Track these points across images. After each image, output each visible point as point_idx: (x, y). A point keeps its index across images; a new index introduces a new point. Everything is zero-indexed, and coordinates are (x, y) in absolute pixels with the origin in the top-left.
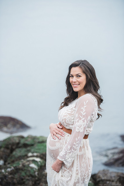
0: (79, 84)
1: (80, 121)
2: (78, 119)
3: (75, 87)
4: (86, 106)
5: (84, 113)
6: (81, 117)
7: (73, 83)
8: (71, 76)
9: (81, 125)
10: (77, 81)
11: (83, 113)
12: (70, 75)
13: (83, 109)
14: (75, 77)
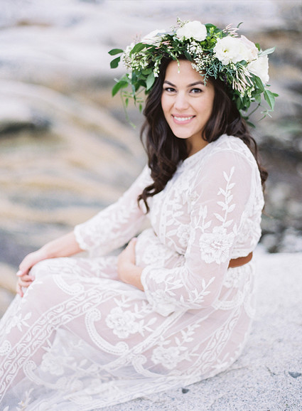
0: (194, 116)
1: (216, 230)
2: (209, 224)
3: (182, 124)
4: (233, 185)
5: (229, 205)
6: (218, 216)
7: (174, 112)
8: (167, 89)
9: (221, 242)
10: (190, 106)
11: (225, 207)
12: (165, 85)
13: (225, 194)
14: (182, 93)
